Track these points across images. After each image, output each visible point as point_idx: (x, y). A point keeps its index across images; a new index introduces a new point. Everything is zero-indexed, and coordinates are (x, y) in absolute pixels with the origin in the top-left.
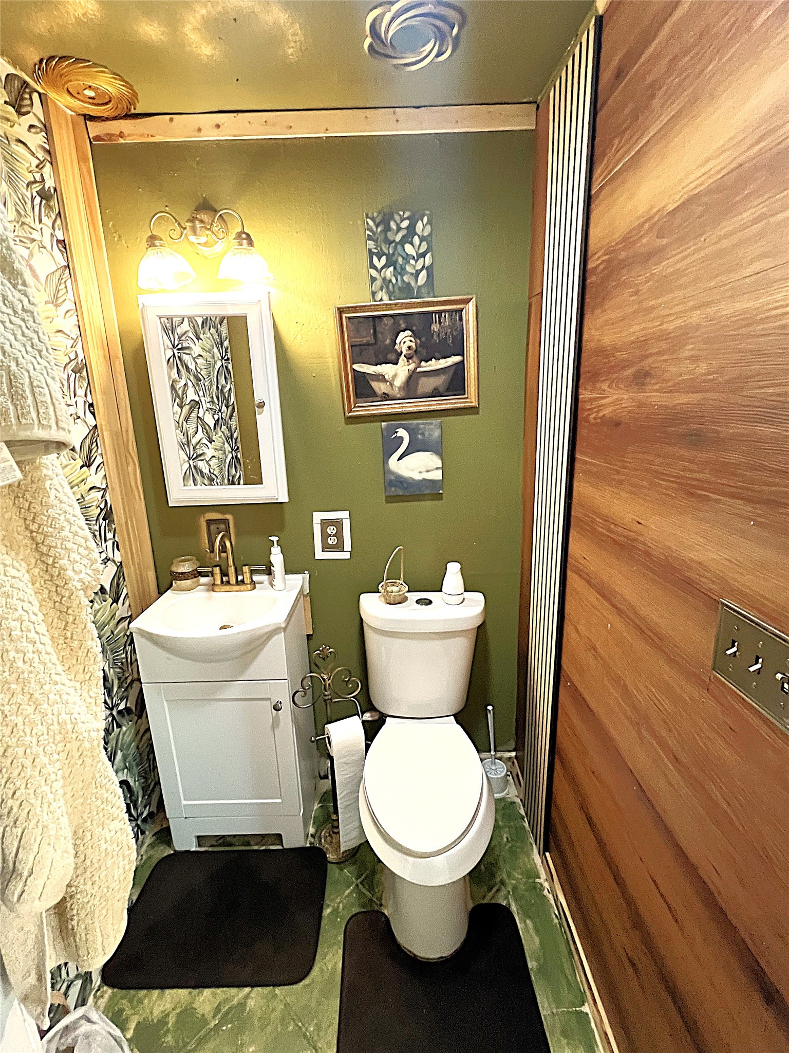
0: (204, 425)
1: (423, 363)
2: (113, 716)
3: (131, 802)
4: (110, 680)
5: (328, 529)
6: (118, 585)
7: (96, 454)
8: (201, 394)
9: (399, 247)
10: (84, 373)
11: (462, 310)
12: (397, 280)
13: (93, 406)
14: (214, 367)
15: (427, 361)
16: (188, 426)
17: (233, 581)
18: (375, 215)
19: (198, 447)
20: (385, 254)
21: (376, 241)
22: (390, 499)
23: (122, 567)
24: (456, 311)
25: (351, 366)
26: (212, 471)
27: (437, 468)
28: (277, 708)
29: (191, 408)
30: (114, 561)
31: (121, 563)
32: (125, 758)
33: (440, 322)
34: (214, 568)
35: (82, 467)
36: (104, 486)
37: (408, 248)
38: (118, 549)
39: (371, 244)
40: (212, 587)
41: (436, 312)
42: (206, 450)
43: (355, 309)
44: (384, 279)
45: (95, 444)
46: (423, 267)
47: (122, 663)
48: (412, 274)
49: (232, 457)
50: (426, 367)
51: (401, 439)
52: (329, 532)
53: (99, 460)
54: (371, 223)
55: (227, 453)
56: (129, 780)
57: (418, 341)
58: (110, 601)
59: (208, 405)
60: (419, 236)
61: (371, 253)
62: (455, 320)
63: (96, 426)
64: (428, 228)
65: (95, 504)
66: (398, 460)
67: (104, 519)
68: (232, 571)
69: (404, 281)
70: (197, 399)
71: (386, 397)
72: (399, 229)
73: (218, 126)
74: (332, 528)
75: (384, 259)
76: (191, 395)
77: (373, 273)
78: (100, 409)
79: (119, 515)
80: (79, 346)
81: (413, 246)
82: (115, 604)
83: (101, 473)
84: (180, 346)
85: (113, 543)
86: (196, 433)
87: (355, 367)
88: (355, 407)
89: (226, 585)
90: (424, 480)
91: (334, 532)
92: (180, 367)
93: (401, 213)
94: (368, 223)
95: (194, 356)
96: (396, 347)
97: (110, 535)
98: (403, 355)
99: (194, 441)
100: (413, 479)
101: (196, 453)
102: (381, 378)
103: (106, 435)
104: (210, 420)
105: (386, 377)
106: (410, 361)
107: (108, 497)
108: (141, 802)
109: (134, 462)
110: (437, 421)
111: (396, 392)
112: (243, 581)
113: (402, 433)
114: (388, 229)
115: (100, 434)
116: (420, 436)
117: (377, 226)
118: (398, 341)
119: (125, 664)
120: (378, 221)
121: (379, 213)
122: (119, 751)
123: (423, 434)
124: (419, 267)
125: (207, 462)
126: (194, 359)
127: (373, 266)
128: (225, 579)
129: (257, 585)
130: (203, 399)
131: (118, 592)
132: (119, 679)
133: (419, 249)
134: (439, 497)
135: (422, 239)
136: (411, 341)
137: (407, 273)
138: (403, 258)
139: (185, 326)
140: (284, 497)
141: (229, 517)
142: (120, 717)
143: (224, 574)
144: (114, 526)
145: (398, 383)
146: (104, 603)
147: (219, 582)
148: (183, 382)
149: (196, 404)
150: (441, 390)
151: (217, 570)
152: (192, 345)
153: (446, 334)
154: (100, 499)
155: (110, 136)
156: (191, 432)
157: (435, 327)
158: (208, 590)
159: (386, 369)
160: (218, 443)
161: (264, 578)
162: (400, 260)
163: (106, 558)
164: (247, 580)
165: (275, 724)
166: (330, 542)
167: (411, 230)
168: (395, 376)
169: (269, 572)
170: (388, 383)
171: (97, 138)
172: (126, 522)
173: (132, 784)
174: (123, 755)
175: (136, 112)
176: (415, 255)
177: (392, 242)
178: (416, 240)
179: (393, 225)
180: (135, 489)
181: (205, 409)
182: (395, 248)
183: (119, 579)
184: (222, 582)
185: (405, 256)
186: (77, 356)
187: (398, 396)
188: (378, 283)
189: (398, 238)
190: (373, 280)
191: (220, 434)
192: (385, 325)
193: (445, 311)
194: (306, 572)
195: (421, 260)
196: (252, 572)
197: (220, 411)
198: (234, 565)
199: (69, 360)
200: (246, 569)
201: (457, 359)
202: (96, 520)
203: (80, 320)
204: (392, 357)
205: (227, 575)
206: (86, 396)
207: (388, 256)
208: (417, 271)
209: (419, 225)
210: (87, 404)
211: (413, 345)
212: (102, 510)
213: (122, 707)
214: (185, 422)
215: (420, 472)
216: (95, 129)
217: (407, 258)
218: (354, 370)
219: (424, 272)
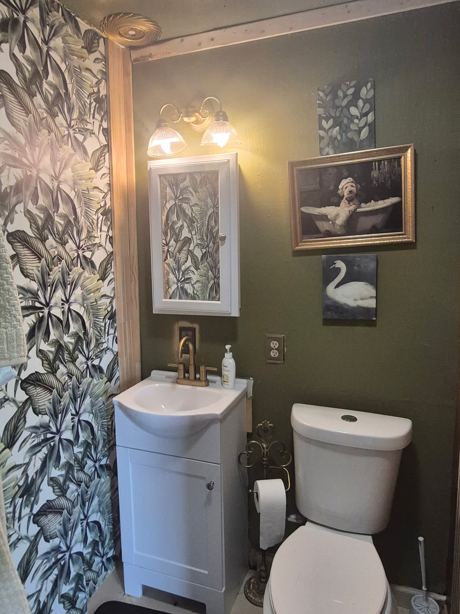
0: (194, 257)
1: (363, 205)
2: (96, 468)
3: (100, 541)
4: (97, 440)
5: (272, 343)
6: (113, 369)
7: (110, 272)
8: (193, 233)
9: (345, 110)
10: (109, 215)
11: (400, 158)
12: (342, 136)
13: (112, 239)
14: (206, 213)
15: (366, 203)
16: (180, 256)
17: (192, 377)
18: (325, 87)
19: (186, 272)
20: (331, 117)
21: (325, 108)
22: (327, 322)
23: (117, 356)
24: (395, 159)
25: (299, 209)
26: (195, 292)
27: (371, 297)
28: (210, 487)
29: (184, 243)
30: (112, 350)
31: (117, 353)
32: (100, 504)
33: (379, 169)
34: (180, 365)
35: (98, 280)
36: (112, 295)
37: (354, 111)
38: (117, 343)
39: (320, 111)
40: (177, 381)
41: (375, 161)
42: (192, 275)
43: (305, 162)
44: (331, 137)
45: (109, 265)
46: (366, 124)
47: (108, 429)
48: (356, 131)
49: (214, 283)
50: (366, 207)
51: (338, 270)
52: (272, 346)
53: (111, 276)
54: (321, 94)
55: (210, 279)
56: (101, 522)
57: (359, 186)
58: (105, 379)
59: (199, 242)
60: (363, 99)
61: (320, 118)
62: (394, 166)
63: (112, 253)
64: (372, 92)
65: (104, 307)
66: (335, 288)
67: (109, 319)
68: (192, 369)
69: (348, 137)
70: (190, 236)
71: (329, 234)
72: (345, 96)
73: (212, 39)
74: (275, 342)
75: (331, 122)
76: (185, 233)
77: (322, 133)
78: (117, 240)
79: (120, 318)
80: (109, 196)
81: (357, 108)
82: (108, 383)
83: (112, 285)
84: (181, 197)
85: (114, 337)
86: (186, 262)
87: (304, 209)
88: (301, 242)
89: (187, 379)
90: (359, 307)
91: (276, 347)
92: (179, 212)
93: (348, 83)
94: (319, 94)
95: (191, 205)
96: (340, 192)
97: (112, 331)
98: (344, 199)
99: (183, 268)
100: (348, 305)
101: (184, 277)
102: (324, 218)
103: (118, 258)
104: (198, 253)
105: (329, 217)
106: (351, 203)
107: (114, 304)
108: (108, 544)
109: (135, 280)
110: (372, 255)
111: (337, 229)
112: (199, 379)
113: (340, 264)
114: (336, 97)
115: (114, 259)
116: (356, 268)
117: (327, 96)
118: (340, 187)
119: (110, 430)
120: (327, 91)
121: (329, 85)
122: (96, 497)
123: (359, 266)
124: (362, 125)
125: (192, 285)
126: (191, 207)
127: (321, 128)
128: (186, 375)
129: (209, 383)
130: (194, 237)
131: (112, 374)
132: (104, 440)
133: (362, 110)
134: (371, 323)
135: (365, 101)
136: (352, 186)
137: (351, 130)
138: (348, 119)
139: (187, 183)
140: (235, 313)
141: (196, 326)
142: (100, 470)
143: (186, 371)
144: (115, 325)
145: (340, 221)
146: (101, 380)
147: (182, 376)
148: (180, 223)
149: (188, 241)
150: (379, 227)
151: (181, 367)
152: (190, 197)
153: (385, 178)
154: (108, 304)
155: (144, 57)
156: (182, 260)
157: (375, 174)
158: (173, 382)
159: (330, 211)
160: (202, 271)
161: (217, 378)
162: (345, 121)
163: (107, 347)
164: (202, 378)
165: (209, 501)
166: (272, 354)
167: (356, 96)
168: (337, 215)
169: (219, 373)
170: (331, 222)
171: (136, 60)
172: (124, 323)
173: (103, 526)
174: (99, 501)
175: (160, 39)
176: (359, 115)
177: (338, 107)
178: (360, 103)
179: (340, 94)
180: (134, 299)
181: (195, 244)
182: (341, 112)
183: (114, 364)
184: (184, 377)
185: (350, 117)
186: (105, 204)
187: (339, 233)
188: (326, 141)
189: (344, 103)
190: (321, 138)
191: (206, 263)
192: (330, 174)
193: (384, 160)
194: (251, 378)
195: (364, 119)
196: (208, 372)
197: (208, 246)
198: (194, 364)
199: (100, 207)
200: (202, 369)
201: (395, 200)
202: (104, 319)
203: (111, 180)
204: (334, 199)
205: (188, 372)
206: (108, 231)
207: (334, 118)
208: (360, 128)
209: (364, 91)
210: (109, 237)
211: (354, 189)
212: (108, 312)
213: (103, 462)
214: (178, 253)
215: (355, 300)
216: (135, 55)
217: (351, 118)
218: (301, 211)
219: (366, 129)
